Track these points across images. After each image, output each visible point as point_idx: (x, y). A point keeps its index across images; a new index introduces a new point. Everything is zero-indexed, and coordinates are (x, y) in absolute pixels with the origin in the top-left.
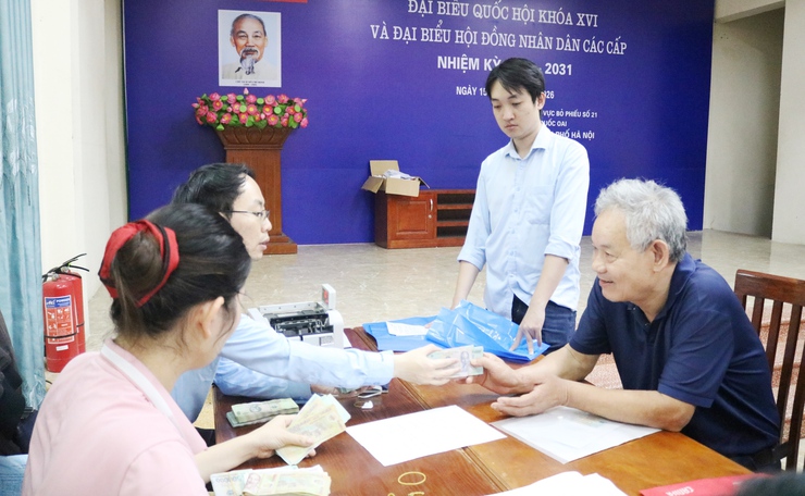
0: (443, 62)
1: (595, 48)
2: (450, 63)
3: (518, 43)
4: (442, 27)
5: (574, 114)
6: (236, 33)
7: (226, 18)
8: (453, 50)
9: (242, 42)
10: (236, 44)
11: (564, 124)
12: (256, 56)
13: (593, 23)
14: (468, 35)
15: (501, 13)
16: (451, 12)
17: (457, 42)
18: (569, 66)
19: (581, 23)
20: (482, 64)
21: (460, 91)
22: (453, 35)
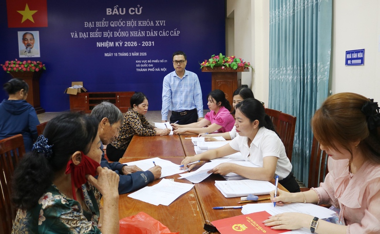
0: (99, 45)
1: (164, 34)
2: (102, 44)
3: (129, 35)
4: (98, 31)
5: (156, 61)
6: (24, 39)
7: (20, 34)
8: (103, 40)
9: (26, 42)
10: (24, 43)
11: (152, 65)
12: (31, 47)
13: (163, 24)
14: (109, 34)
15: (122, 24)
16: (101, 25)
17: (104, 36)
18: (153, 42)
19: (157, 24)
20: (115, 44)
21: (106, 55)
22: (103, 34)
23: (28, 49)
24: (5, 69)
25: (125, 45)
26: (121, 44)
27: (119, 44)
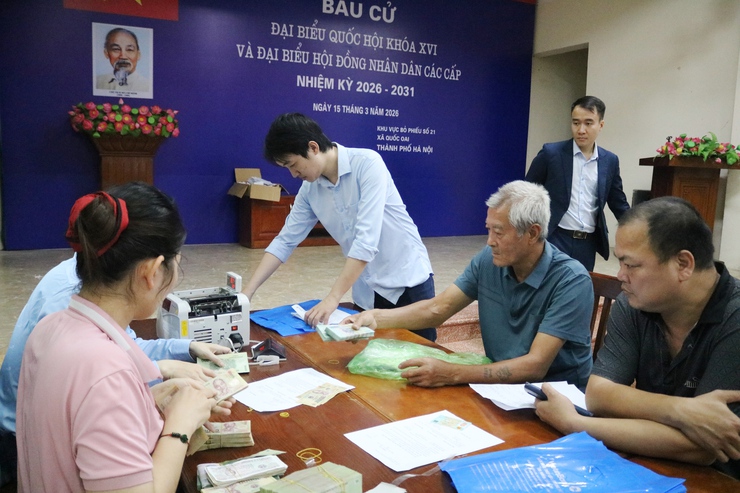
0: (302, 81)
1: (434, 74)
2: (308, 82)
3: (368, 66)
4: (301, 49)
5: (416, 131)
6: (110, 46)
7: (99, 31)
8: (311, 70)
9: (115, 55)
10: (110, 57)
11: (407, 139)
12: (129, 69)
13: (433, 52)
14: (325, 58)
15: (353, 39)
16: (310, 36)
17: (314, 63)
18: (412, 89)
19: (422, 51)
20: (336, 84)
21: (316, 107)
22: (311, 57)
23: (121, 73)
24: (89, 125)
25: (358, 90)
26: (349, 85)
27: (345, 85)
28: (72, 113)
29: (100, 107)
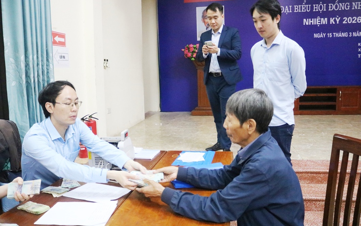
0: (306, 22)
2: (310, 22)
4: (306, 4)
6: (204, 17)
7: (199, 11)
8: (312, 15)
10: (204, 22)
14: (321, 7)
17: (314, 10)
20: (329, 21)
21: (316, 36)
22: (312, 7)
24: (190, 55)
25: (344, 22)
26: (338, 21)
27: (335, 21)
28: (183, 50)
29: (195, 46)
